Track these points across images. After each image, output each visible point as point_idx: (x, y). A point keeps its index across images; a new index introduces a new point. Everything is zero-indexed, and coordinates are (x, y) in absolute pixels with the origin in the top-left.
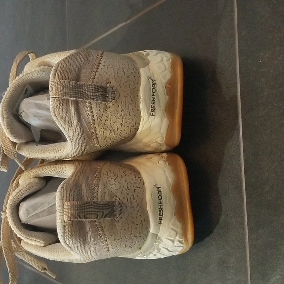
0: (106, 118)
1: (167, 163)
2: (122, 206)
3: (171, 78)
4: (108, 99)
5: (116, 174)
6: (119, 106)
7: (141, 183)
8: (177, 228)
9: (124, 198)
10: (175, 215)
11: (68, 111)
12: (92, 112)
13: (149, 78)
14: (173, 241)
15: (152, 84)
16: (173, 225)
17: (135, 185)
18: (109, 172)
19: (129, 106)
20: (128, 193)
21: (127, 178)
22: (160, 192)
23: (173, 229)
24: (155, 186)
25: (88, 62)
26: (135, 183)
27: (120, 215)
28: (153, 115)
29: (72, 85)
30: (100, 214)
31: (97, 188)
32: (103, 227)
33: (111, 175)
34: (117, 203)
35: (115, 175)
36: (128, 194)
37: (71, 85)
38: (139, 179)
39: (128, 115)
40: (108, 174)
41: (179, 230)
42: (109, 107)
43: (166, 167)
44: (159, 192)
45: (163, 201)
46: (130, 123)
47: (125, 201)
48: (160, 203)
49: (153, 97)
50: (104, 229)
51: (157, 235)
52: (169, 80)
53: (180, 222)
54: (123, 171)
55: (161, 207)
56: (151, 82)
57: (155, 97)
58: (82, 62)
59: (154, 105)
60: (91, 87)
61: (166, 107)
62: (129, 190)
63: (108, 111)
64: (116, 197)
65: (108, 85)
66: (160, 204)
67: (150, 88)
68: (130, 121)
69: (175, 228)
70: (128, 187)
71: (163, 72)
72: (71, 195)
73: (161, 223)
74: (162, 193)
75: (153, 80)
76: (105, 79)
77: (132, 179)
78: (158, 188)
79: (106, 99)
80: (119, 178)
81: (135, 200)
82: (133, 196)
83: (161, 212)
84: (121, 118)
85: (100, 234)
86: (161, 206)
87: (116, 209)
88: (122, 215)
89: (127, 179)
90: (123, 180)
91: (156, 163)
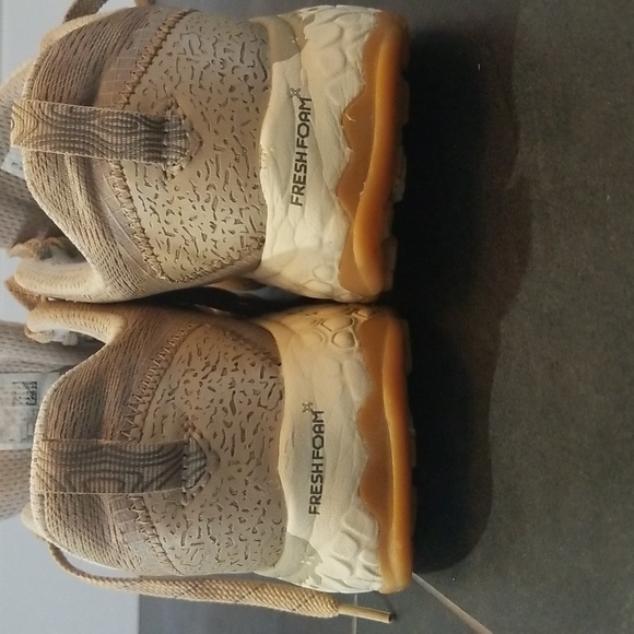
0: (168, 206)
1: (357, 344)
2: (205, 458)
3: (361, 93)
4: (167, 152)
5: (213, 363)
6: (199, 175)
7: (276, 394)
8: (361, 532)
9: (215, 435)
10: (359, 494)
11: (64, 182)
12: (127, 188)
13: (291, 93)
14: (350, 567)
15: (298, 112)
16: (348, 522)
17: (255, 400)
18: (195, 354)
19: (227, 173)
20: (229, 421)
21: (238, 376)
22: (320, 426)
23: (350, 535)
24: (308, 407)
25: (127, 45)
26: (255, 393)
27: (197, 481)
28: (297, 203)
29: (62, 116)
30: (131, 479)
31: (147, 399)
32: (149, 508)
33: (198, 364)
34: (193, 448)
35: (208, 364)
36: (229, 425)
37: (57, 114)
38: (271, 382)
39: (227, 198)
40: (190, 360)
41: (366, 538)
42: (173, 177)
43: (350, 353)
44: (319, 428)
45: (326, 451)
46: (236, 222)
47: (215, 445)
48: (318, 458)
49: (301, 150)
50: (151, 514)
51: (306, 543)
52: (354, 100)
53: (371, 515)
54: (234, 354)
55: (320, 468)
56: (297, 103)
57: (307, 151)
58: (112, 44)
59: (302, 174)
60: (113, 121)
61: (340, 181)
62: (234, 412)
63: (170, 186)
64: (194, 428)
65: (169, 113)
66: (316, 461)
67: (294, 121)
68: (236, 215)
69: (354, 531)
70: (232, 403)
71: (335, 75)
72: (69, 415)
73: (315, 512)
74: (326, 429)
75: (302, 100)
76: (162, 94)
77: (252, 381)
78: (315, 413)
79: (160, 153)
80: (216, 375)
81: (247, 443)
82: (243, 431)
83: (318, 484)
84: (208, 206)
85: (141, 527)
86: (317, 465)
87: (188, 464)
88: (202, 483)
89: (238, 381)
90: (226, 380)
91: (327, 341)
